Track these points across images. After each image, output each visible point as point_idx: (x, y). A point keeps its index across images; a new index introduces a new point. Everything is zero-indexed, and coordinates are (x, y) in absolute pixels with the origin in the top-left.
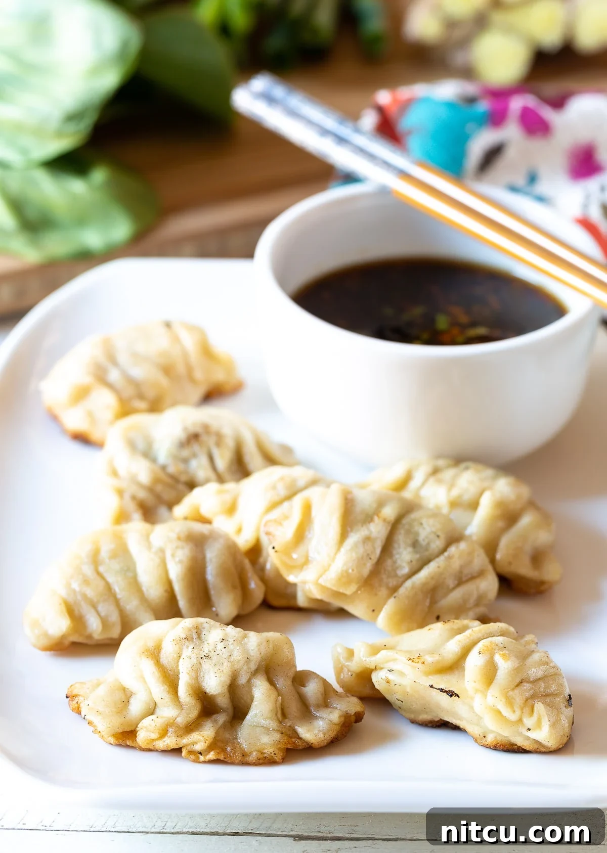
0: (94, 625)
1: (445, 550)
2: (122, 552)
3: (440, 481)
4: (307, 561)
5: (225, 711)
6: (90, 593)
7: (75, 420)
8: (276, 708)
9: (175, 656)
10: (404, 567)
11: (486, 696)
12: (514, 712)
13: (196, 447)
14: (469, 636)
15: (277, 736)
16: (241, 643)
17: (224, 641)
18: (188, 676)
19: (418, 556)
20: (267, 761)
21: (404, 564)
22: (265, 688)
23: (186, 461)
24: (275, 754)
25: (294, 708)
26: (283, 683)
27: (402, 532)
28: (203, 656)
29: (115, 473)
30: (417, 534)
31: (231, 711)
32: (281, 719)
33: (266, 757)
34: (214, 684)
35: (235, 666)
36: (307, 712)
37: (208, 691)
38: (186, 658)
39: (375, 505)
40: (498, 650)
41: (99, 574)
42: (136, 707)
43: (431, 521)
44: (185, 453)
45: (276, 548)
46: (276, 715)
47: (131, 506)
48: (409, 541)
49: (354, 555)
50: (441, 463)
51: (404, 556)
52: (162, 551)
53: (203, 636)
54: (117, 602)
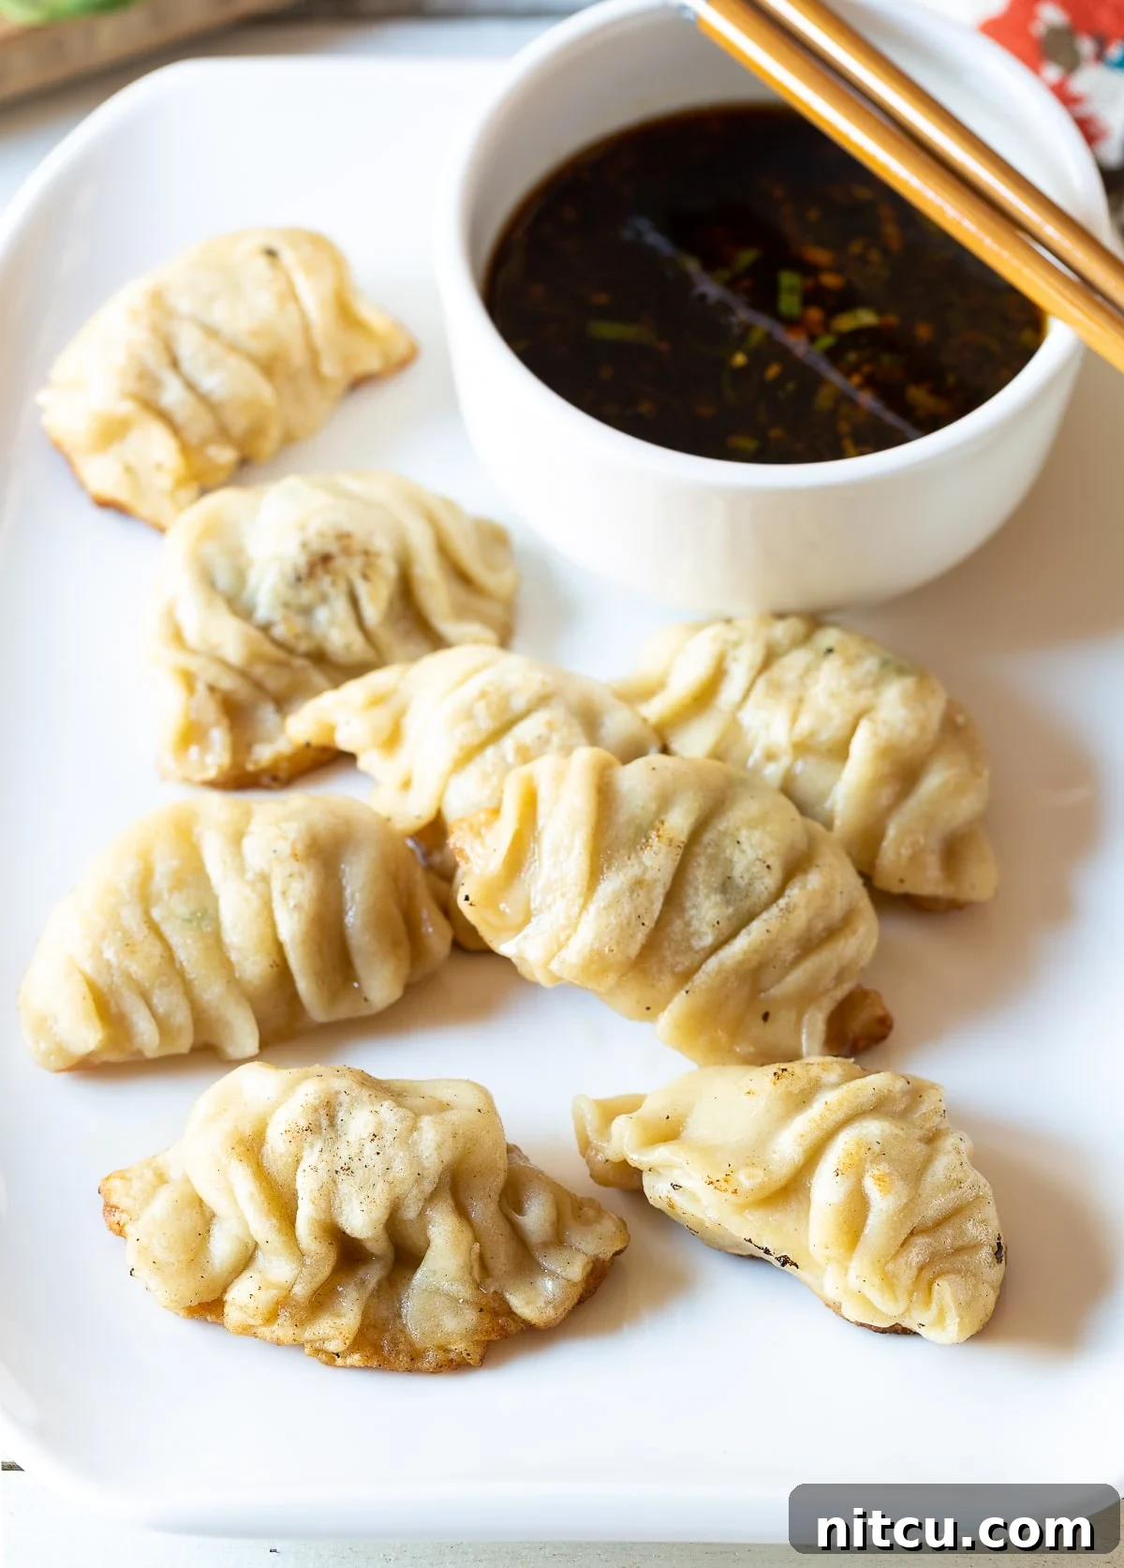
0: (147, 1036)
1: (780, 892)
2: (193, 875)
3: (777, 688)
4: (528, 917)
5: (378, 1258)
6: (136, 968)
7: (103, 474)
8: (471, 1261)
9: (290, 1160)
10: (706, 934)
11: (846, 1270)
12: (896, 1299)
13: (325, 582)
14: (818, 1118)
15: (470, 1317)
16: (407, 1143)
17: (376, 1139)
18: (311, 1206)
19: (730, 910)
20: (454, 1365)
21: (705, 928)
22: (450, 1229)
23: (307, 611)
24: (468, 1355)
25: (501, 1257)
26: (483, 1210)
27: (703, 861)
28: (339, 1169)
29: (178, 637)
30: (729, 863)
31: (390, 1256)
32: (478, 1281)
33: (452, 1360)
34: (361, 1221)
35: (397, 1190)
36: (526, 1258)
37: (348, 1231)
38: (308, 1169)
39: (653, 806)
40: (871, 1162)
41: (154, 929)
42: (222, 1248)
43: (757, 835)
44: (306, 595)
45: (471, 899)
46: (471, 1274)
47: (210, 711)
48: (716, 881)
49: (613, 920)
50: (782, 631)
51: (706, 911)
52: (265, 879)
53: (339, 1122)
54: (187, 989)
